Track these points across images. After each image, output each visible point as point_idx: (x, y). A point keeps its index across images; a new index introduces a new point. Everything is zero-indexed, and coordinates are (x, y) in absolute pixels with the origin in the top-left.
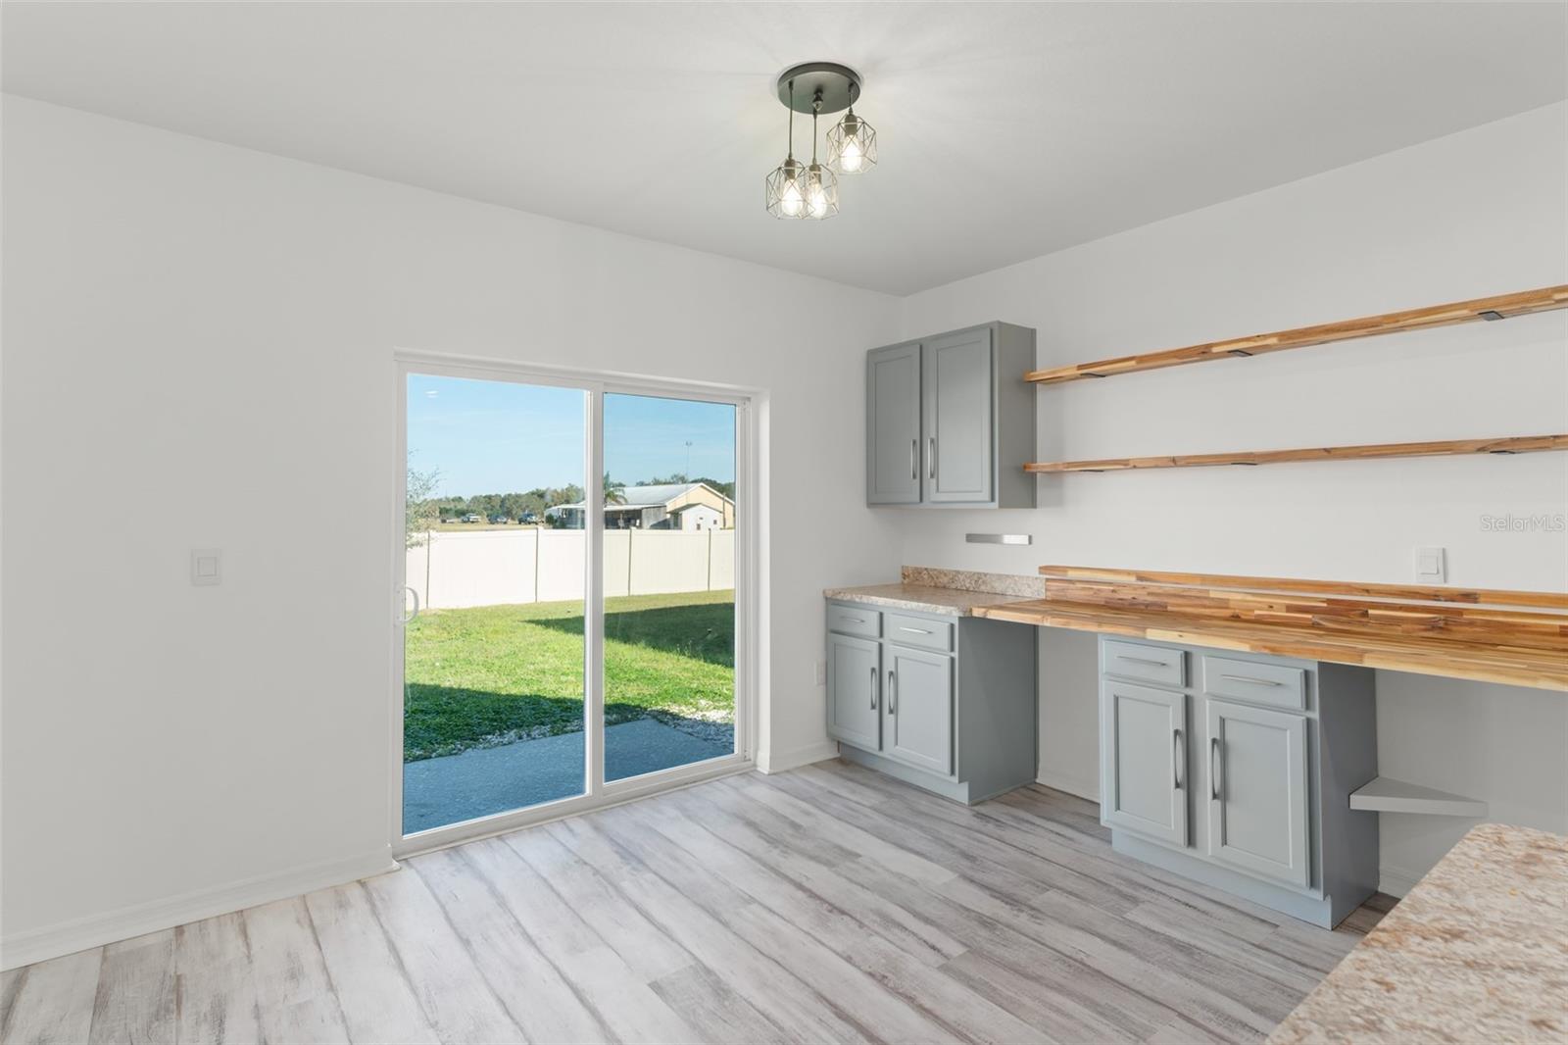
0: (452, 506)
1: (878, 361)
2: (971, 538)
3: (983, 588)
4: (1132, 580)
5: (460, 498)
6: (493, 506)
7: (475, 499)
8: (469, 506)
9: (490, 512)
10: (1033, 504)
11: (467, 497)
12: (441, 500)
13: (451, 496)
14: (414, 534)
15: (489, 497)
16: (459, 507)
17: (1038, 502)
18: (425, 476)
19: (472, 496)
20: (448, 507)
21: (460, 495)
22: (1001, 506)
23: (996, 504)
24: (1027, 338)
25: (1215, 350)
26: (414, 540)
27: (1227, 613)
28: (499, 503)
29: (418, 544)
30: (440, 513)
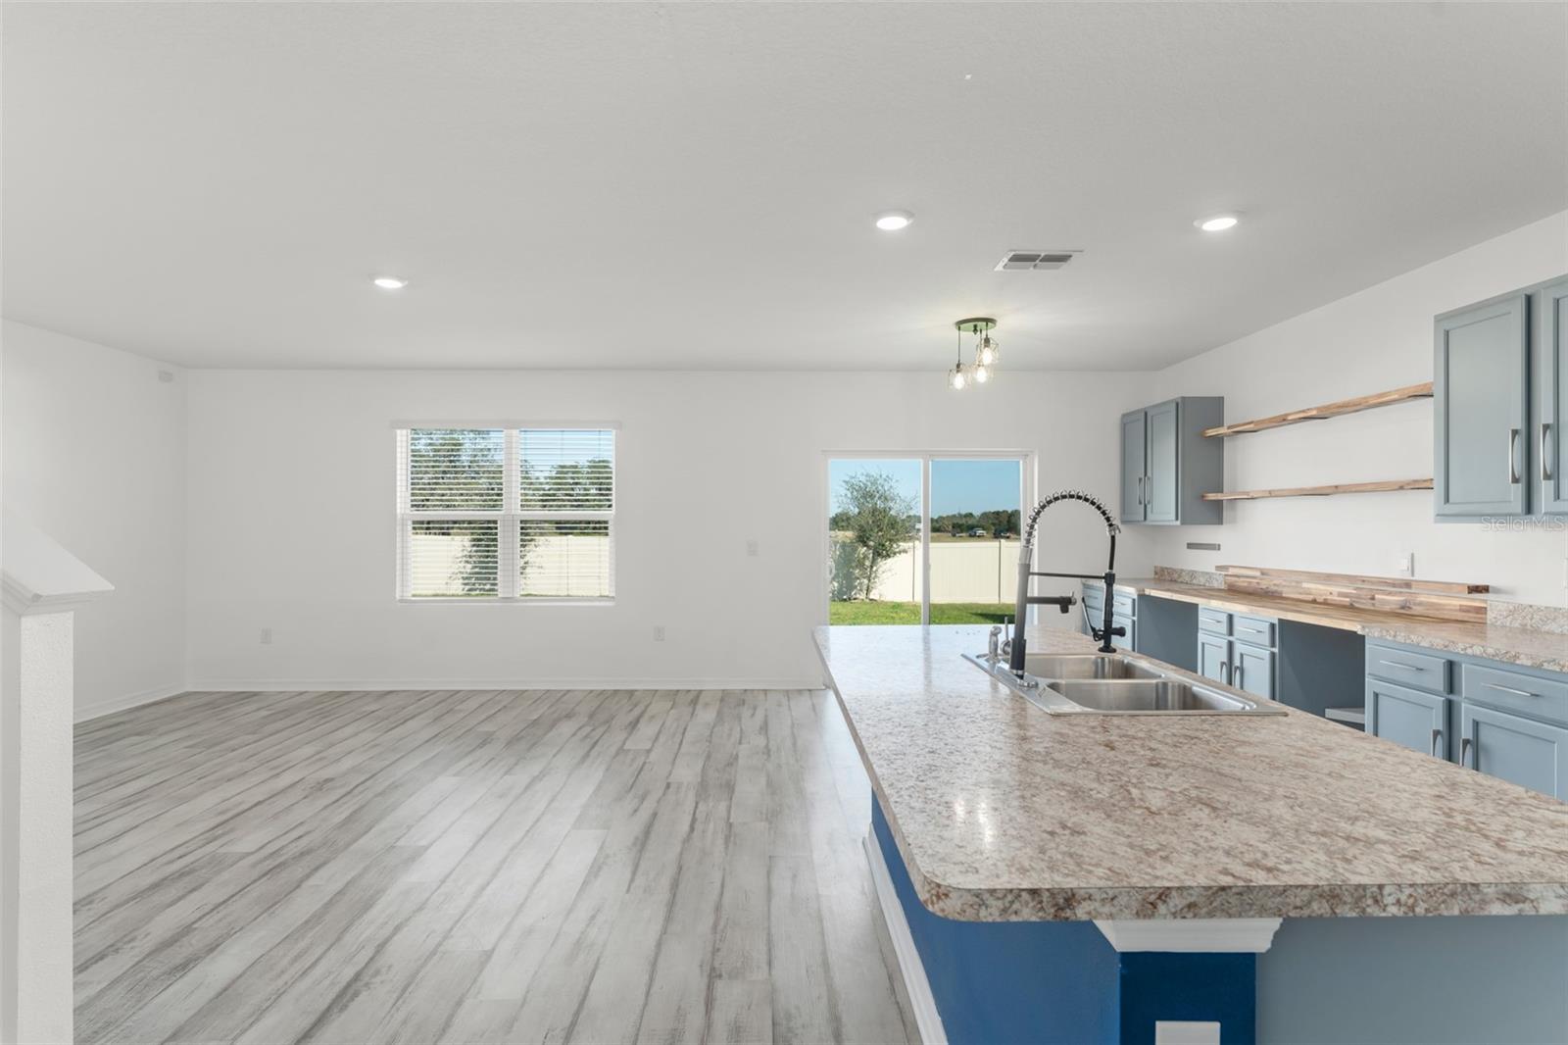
0: (964, 521)
1: (1126, 421)
2: (1190, 546)
3: (1194, 581)
4: (1258, 574)
5: (971, 514)
6: (1000, 522)
7: (985, 515)
8: (979, 521)
9: (997, 527)
10: (1221, 523)
11: (977, 513)
12: (954, 516)
13: (963, 512)
14: (901, 544)
15: (997, 513)
16: (970, 522)
17: (1224, 521)
18: (908, 500)
19: (983, 511)
20: (960, 522)
21: (970, 511)
22: (1182, 523)
23: (1178, 523)
24: (1217, 403)
25: (1290, 418)
26: (901, 548)
27: (1310, 598)
28: (1007, 519)
29: (905, 551)
30: (953, 527)
